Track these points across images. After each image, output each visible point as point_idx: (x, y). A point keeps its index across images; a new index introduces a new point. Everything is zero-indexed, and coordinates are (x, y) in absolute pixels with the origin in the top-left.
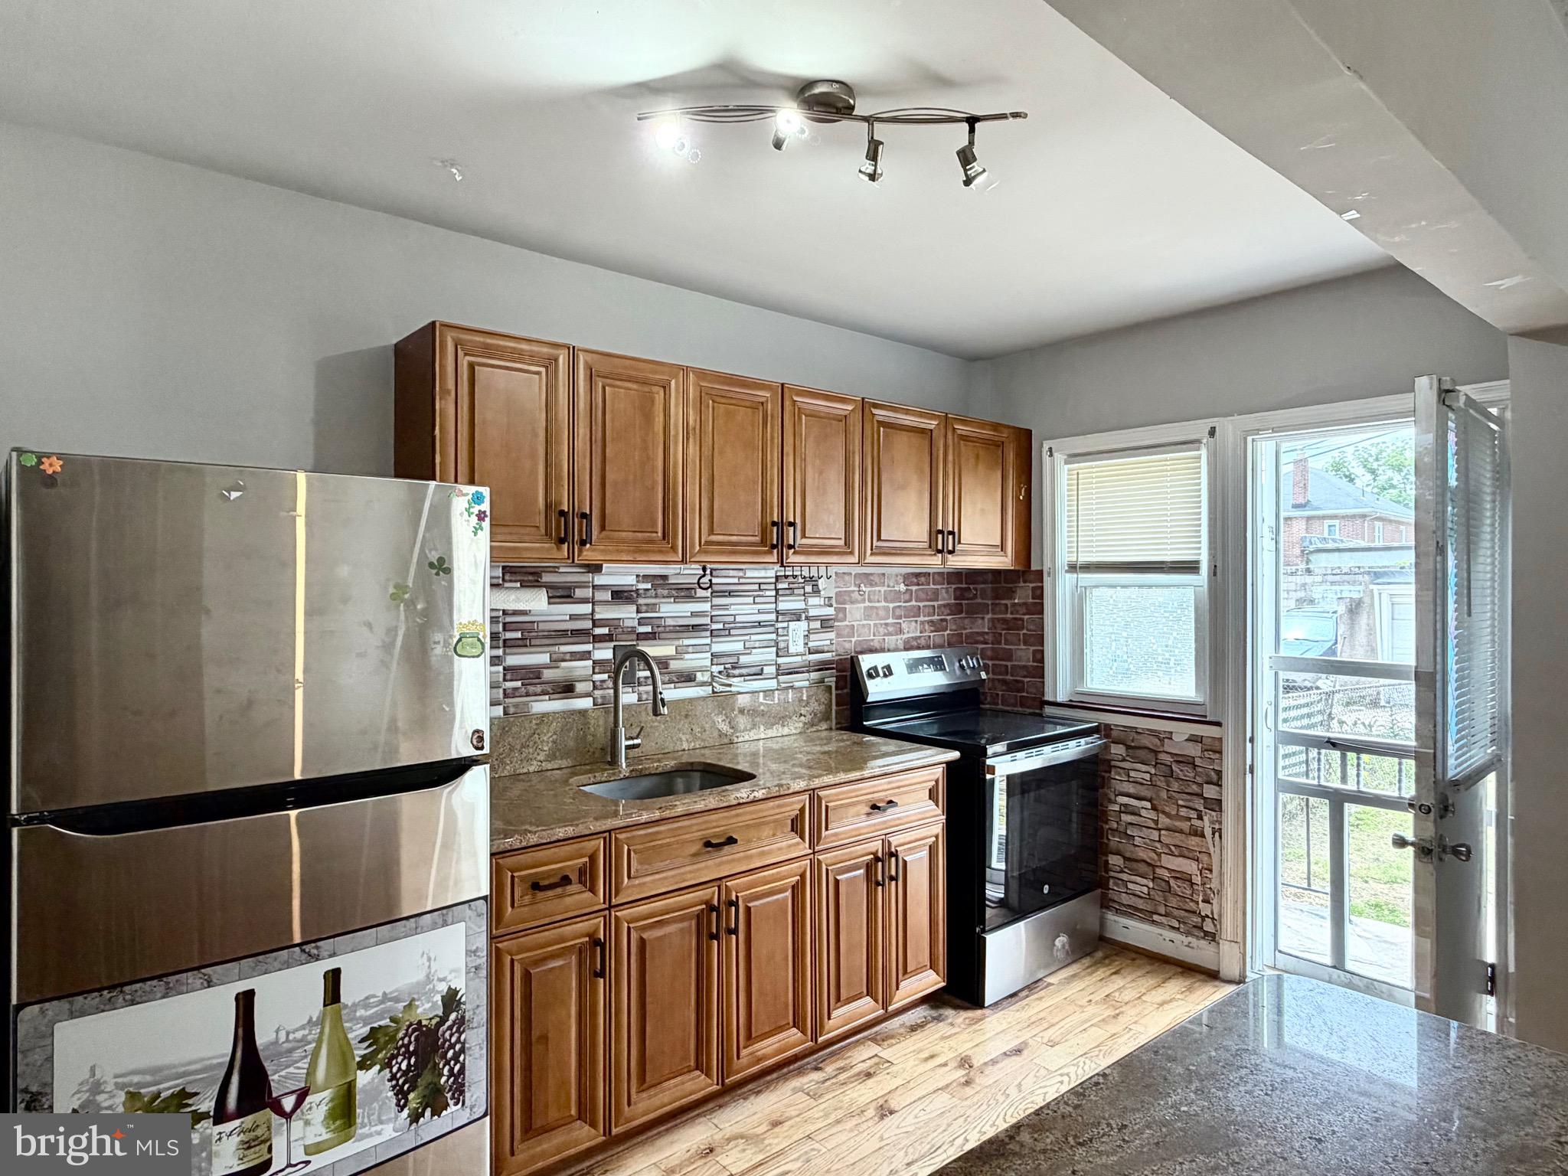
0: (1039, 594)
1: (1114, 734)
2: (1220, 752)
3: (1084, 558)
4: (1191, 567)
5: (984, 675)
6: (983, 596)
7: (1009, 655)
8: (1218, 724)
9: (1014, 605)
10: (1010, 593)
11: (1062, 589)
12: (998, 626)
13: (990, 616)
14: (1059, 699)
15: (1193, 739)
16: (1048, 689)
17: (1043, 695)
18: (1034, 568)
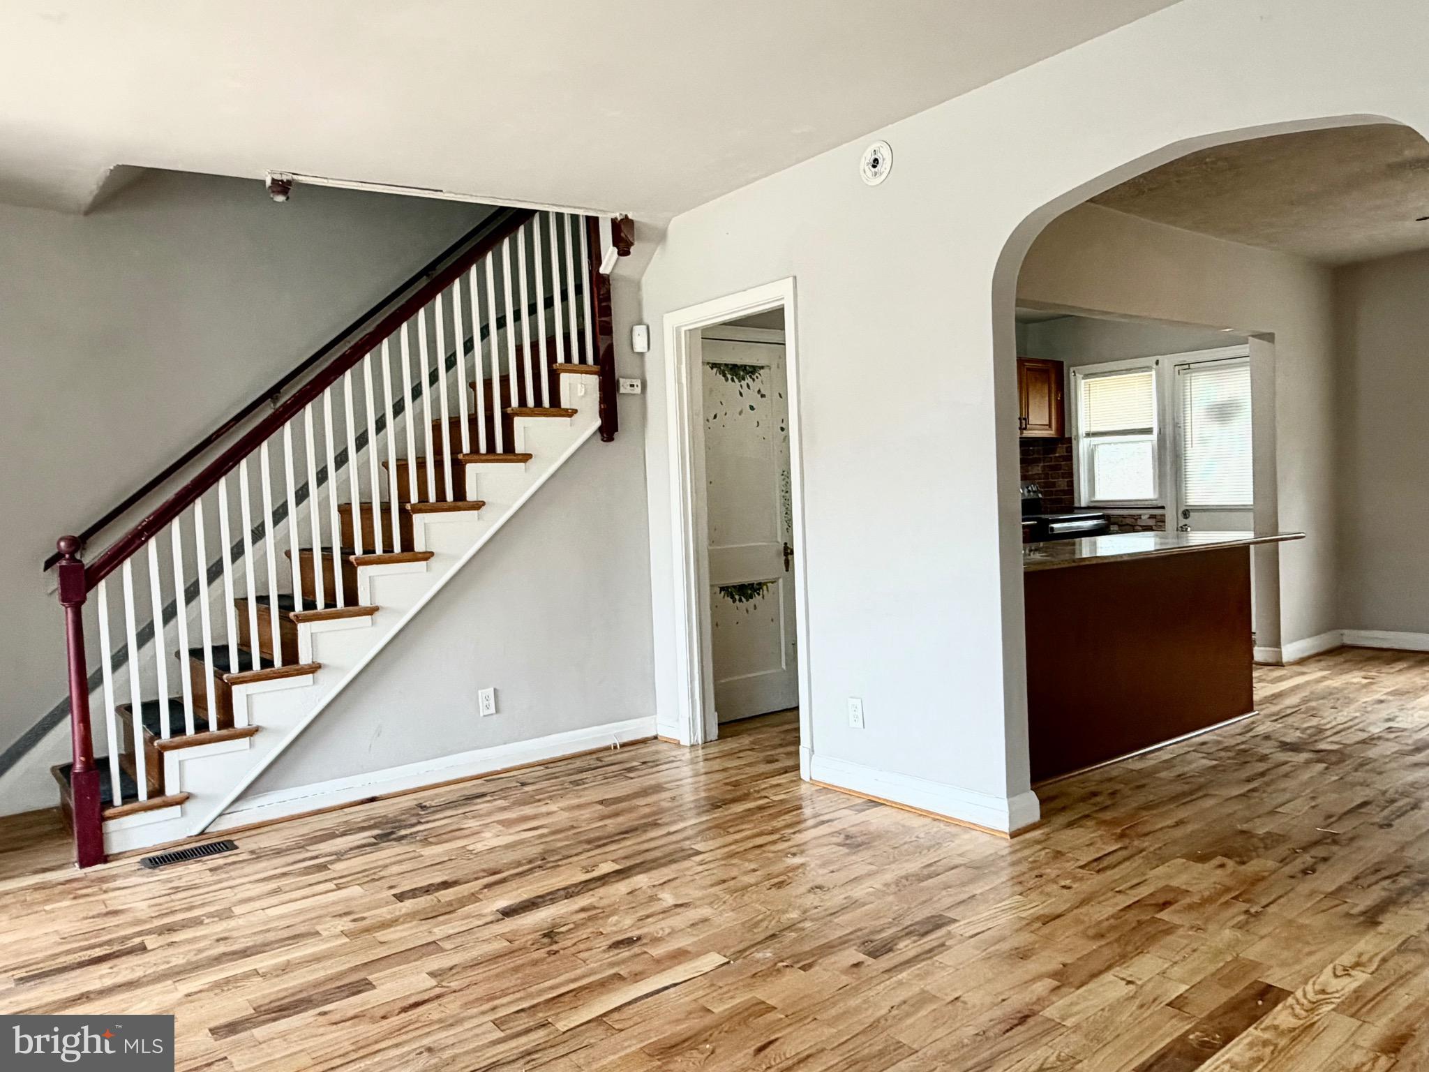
0: (1070, 450)
1: (1113, 520)
2: (1164, 522)
3: (1094, 429)
4: (1148, 431)
5: (1040, 496)
6: (1039, 453)
7: (1054, 484)
8: (1163, 507)
9: (1055, 457)
10: (1054, 451)
11: (1083, 447)
12: (1047, 469)
13: (1042, 464)
14: (1083, 504)
15: (1152, 517)
16: (1076, 500)
17: (1073, 504)
18: (1066, 436)
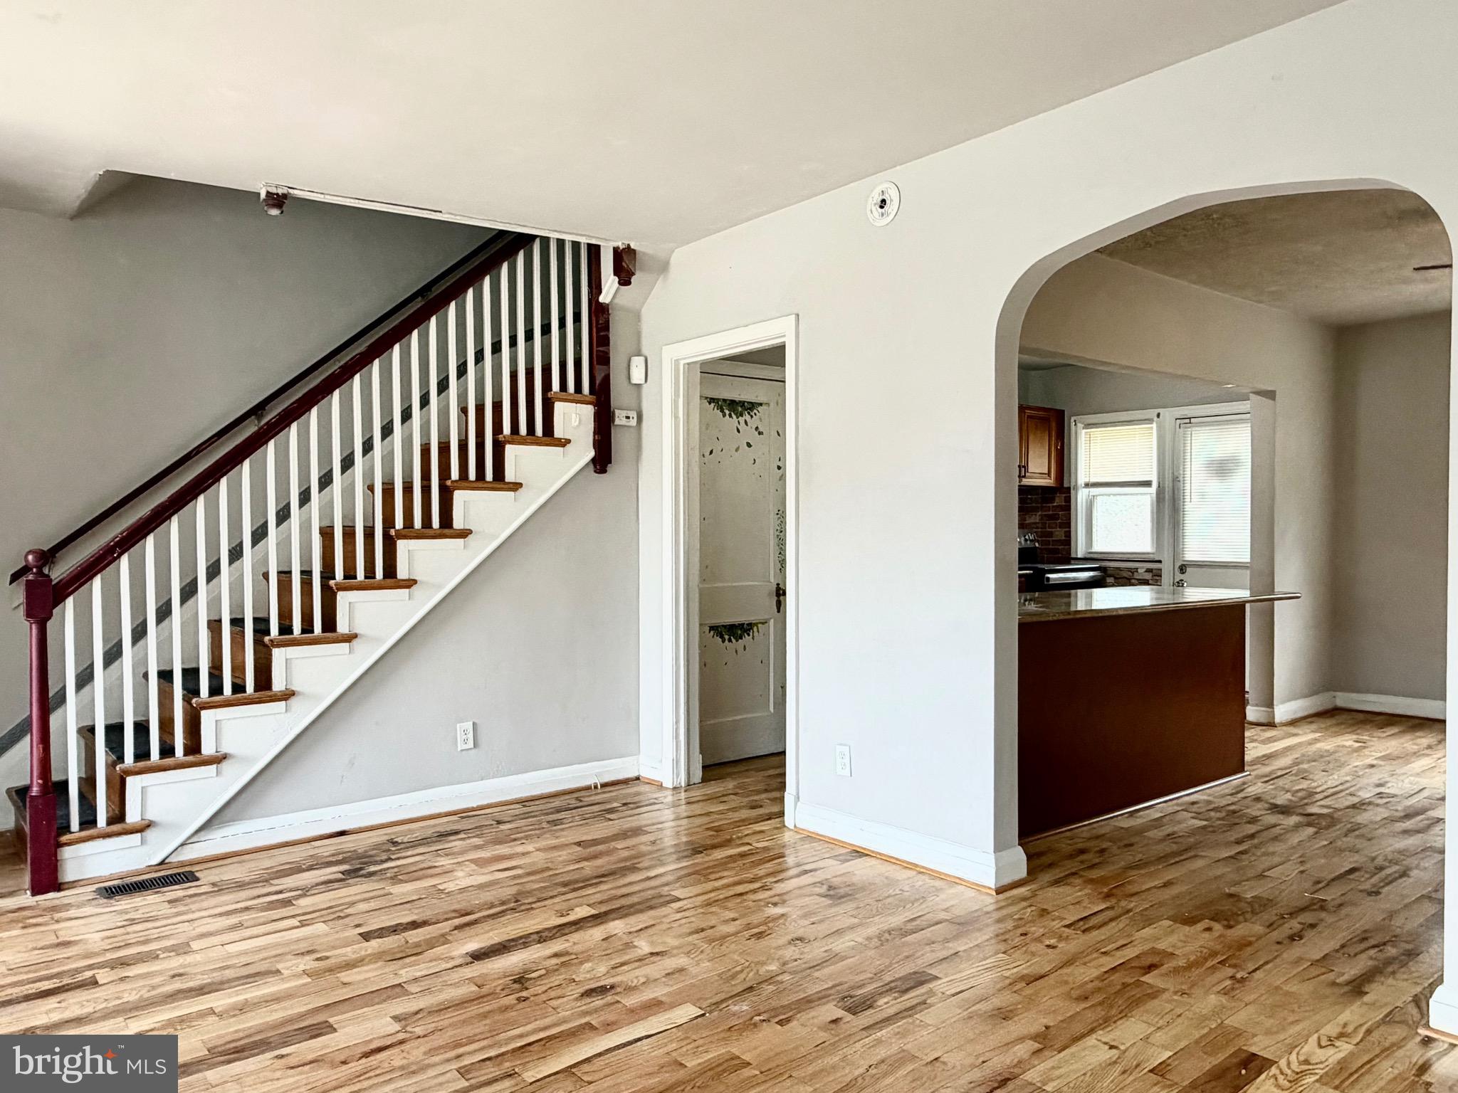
0: (1068, 500)
1: (1109, 572)
2: (1160, 576)
3: (1093, 480)
4: (1147, 484)
5: (1037, 545)
6: (1037, 502)
7: (1051, 534)
8: (1160, 562)
9: (1053, 507)
10: (1052, 500)
11: (1081, 497)
12: (1045, 518)
13: (1040, 513)
14: (1079, 556)
15: (1149, 571)
16: (1073, 550)
17: (1070, 554)
18: (1065, 486)
